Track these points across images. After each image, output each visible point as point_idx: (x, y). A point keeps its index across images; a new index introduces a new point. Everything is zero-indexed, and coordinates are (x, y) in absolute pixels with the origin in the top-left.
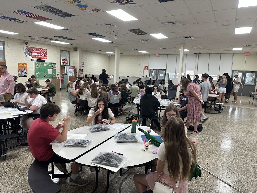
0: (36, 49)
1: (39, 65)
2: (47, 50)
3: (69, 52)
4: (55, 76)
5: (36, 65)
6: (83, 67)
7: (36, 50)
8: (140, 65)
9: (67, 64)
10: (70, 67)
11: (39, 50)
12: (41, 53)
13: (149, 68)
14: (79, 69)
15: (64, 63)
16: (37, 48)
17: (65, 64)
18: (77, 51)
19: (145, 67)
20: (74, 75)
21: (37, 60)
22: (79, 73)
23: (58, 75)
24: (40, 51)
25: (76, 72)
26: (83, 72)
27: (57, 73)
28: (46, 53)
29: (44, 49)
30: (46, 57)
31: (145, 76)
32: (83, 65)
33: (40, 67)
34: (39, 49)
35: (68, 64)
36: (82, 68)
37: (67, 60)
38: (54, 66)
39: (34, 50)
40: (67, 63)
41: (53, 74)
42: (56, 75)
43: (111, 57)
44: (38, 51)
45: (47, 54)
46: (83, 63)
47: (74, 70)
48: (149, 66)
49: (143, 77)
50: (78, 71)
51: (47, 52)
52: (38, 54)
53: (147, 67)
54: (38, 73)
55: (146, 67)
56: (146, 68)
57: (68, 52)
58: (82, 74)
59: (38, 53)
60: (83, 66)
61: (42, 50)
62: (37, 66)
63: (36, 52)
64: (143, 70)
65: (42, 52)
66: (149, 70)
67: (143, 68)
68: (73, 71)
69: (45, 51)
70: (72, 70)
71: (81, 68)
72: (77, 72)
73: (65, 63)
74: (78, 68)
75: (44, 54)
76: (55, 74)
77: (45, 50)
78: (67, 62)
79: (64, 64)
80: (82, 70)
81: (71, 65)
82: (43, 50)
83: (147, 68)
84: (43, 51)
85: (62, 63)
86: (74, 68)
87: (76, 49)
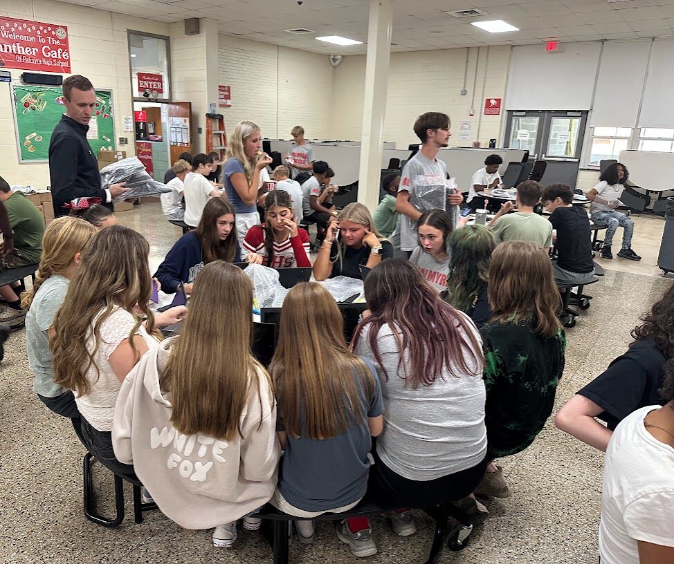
0: (16, 25)
1: (35, 97)
2: (65, 28)
3: (167, 39)
4: (110, 148)
5: (23, 101)
6: (226, 110)
7: (18, 33)
8: (464, 93)
9: (160, 97)
10: (173, 107)
11: (29, 30)
12: (40, 46)
13: (504, 106)
14: (209, 116)
15: (148, 91)
16: (21, 22)
17: (151, 97)
18: (198, 32)
19: (488, 100)
20: (186, 140)
21: (26, 78)
22: (208, 132)
23: (123, 141)
24: (33, 34)
25: (194, 130)
26: (223, 130)
27: (118, 136)
28: (64, 45)
29: (55, 27)
30: (65, 65)
31: (485, 142)
32: (228, 97)
33: (41, 108)
34: (30, 23)
35: (165, 95)
36: (219, 111)
37: (159, 78)
38: (104, 102)
39: (7, 29)
40: (161, 91)
41: (100, 137)
42: (112, 144)
43: (341, 62)
44: (24, 33)
45: (68, 52)
46: (229, 91)
47: (187, 119)
48: (505, 96)
49: (477, 145)
50: (203, 123)
51: (67, 38)
52: (26, 51)
53: (498, 101)
54: (35, 134)
55: (493, 102)
56: (492, 107)
57: (162, 43)
58: (222, 137)
59: (25, 44)
60: (229, 102)
61: (45, 31)
62: (27, 105)
63: (15, 37)
64: (477, 116)
65: (43, 41)
66: (505, 114)
67: (480, 106)
68: (182, 122)
69: (60, 34)
70: (180, 121)
71: (216, 113)
72: (200, 130)
73: (152, 90)
74: (202, 110)
75: (56, 48)
76: (109, 140)
77: (59, 30)
78: (159, 87)
79: (146, 95)
80: (221, 118)
81: (178, 97)
82: (50, 29)
83: (498, 106)
84: (49, 33)
85: (140, 89)
86: (188, 111)
87: (193, 26)
